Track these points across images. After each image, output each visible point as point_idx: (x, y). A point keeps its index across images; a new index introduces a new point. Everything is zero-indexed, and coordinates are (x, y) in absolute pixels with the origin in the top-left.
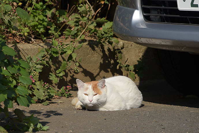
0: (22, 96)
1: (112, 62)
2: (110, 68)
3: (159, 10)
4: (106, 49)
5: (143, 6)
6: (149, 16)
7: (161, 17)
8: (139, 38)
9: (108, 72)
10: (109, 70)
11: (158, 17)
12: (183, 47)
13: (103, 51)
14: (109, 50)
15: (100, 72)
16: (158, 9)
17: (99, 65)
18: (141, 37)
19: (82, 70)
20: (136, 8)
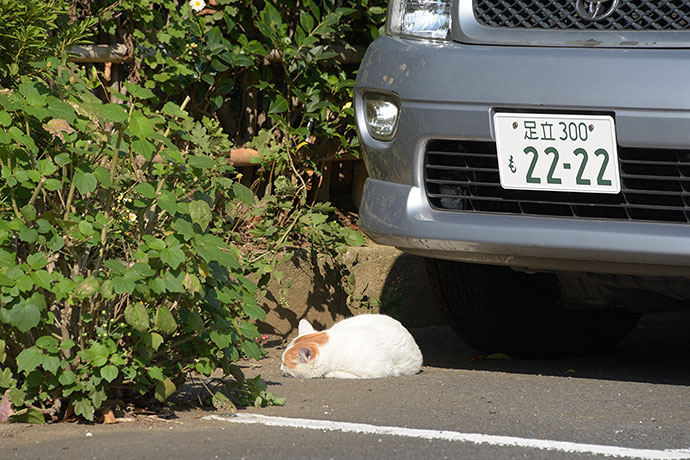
0: (249, 340)
1: (332, 290)
2: (327, 303)
3: (459, 188)
4: (320, 264)
5: (427, 180)
6: (440, 199)
7: (462, 200)
8: (423, 240)
9: (323, 310)
10: (326, 307)
11: (458, 201)
12: (507, 256)
13: (316, 270)
14: (327, 266)
15: (308, 310)
16: (457, 185)
17: (306, 296)
18: (427, 238)
19: (274, 305)
20: (414, 183)
